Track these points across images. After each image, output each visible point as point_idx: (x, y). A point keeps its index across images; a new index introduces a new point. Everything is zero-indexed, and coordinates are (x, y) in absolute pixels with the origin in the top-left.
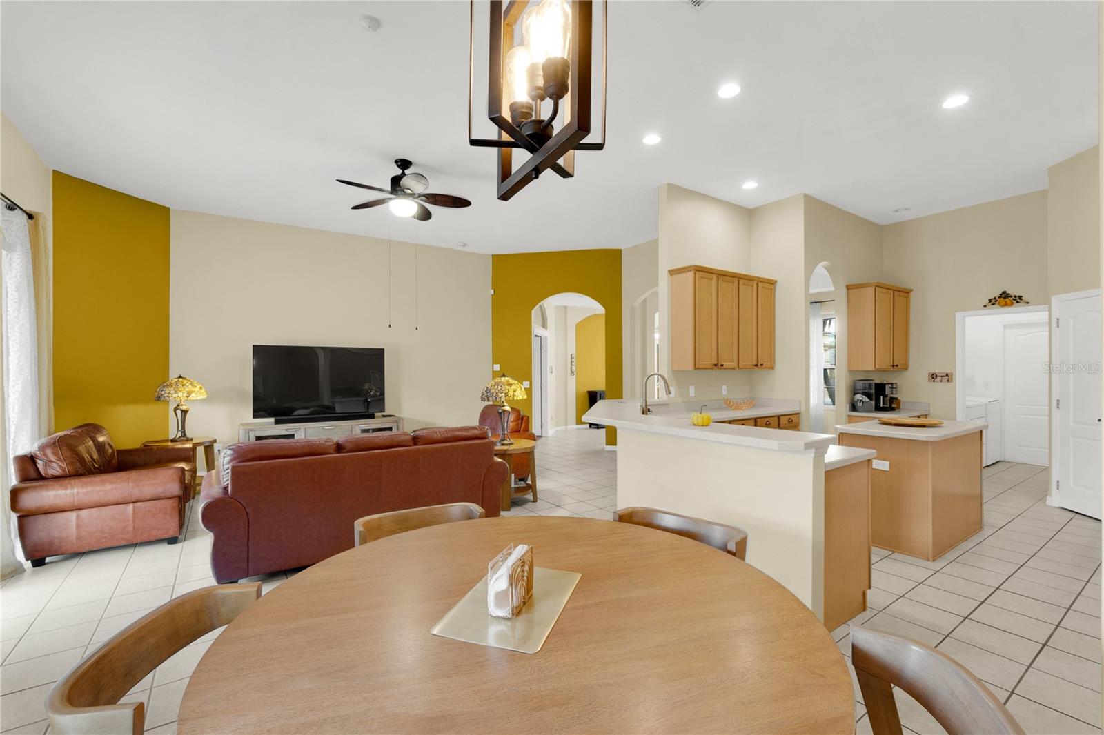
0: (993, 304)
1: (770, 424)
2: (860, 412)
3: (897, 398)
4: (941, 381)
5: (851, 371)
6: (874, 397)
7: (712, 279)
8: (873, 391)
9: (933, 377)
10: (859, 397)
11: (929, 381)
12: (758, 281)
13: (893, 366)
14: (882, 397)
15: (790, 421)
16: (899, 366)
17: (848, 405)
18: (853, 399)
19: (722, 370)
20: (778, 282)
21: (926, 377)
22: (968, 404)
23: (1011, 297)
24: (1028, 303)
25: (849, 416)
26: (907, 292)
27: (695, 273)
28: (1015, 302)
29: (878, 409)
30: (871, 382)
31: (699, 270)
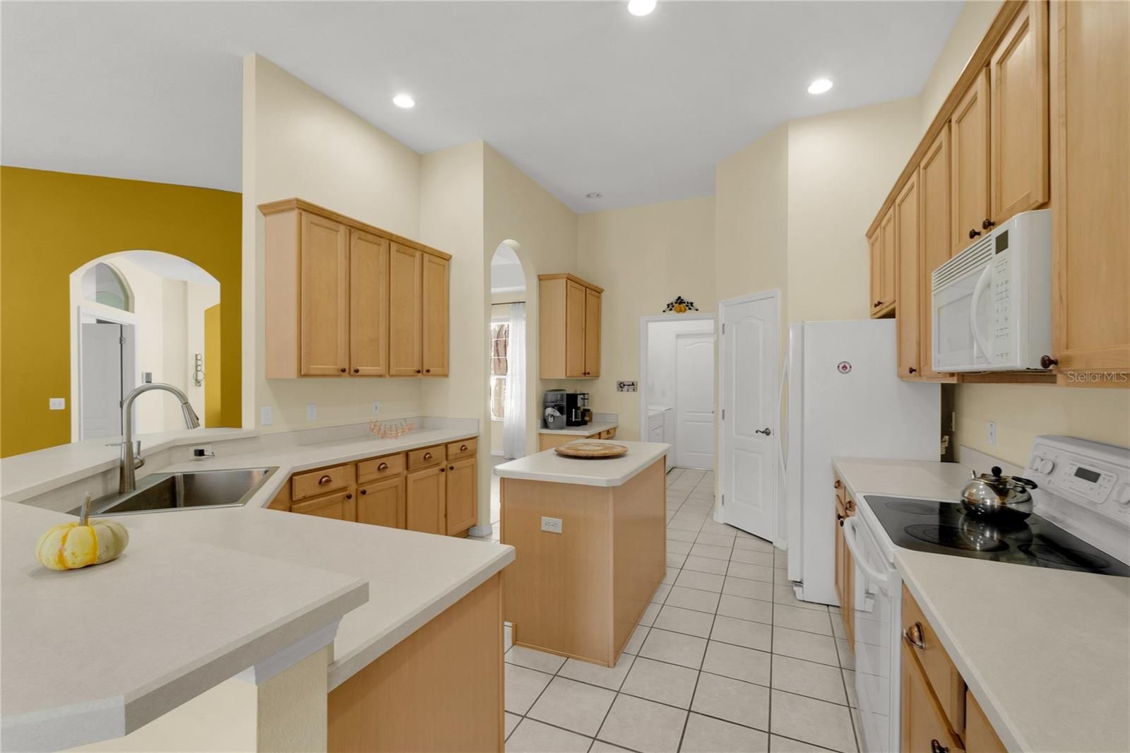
0: (671, 310)
1: (431, 457)
2: (551, 429)
3: (589, 410)
4: (628, 390)
5: (543, 380)
6: (565, 411)
7: (337, 231)
8: (565, 403)
9: (621, 386)
10: (549, 411)
11: (618, 391)
12: (424, 251)
13: (585, 374)
14: (574, 410)
15: (464, 449)
16: (590, 374)
17: (539, 421)
18: (544, 413)
19: (356, 380)
20: (453, 258)
21: (615, 386)
22: (651, 414)
23: (684, 303)
24: (697, 310)
25: (540, 434)
26: (599, 292)
27: (301, 214)
28: (687, 308)
29: (570, 424)
30: (563, 392)
31: (307, 209)
